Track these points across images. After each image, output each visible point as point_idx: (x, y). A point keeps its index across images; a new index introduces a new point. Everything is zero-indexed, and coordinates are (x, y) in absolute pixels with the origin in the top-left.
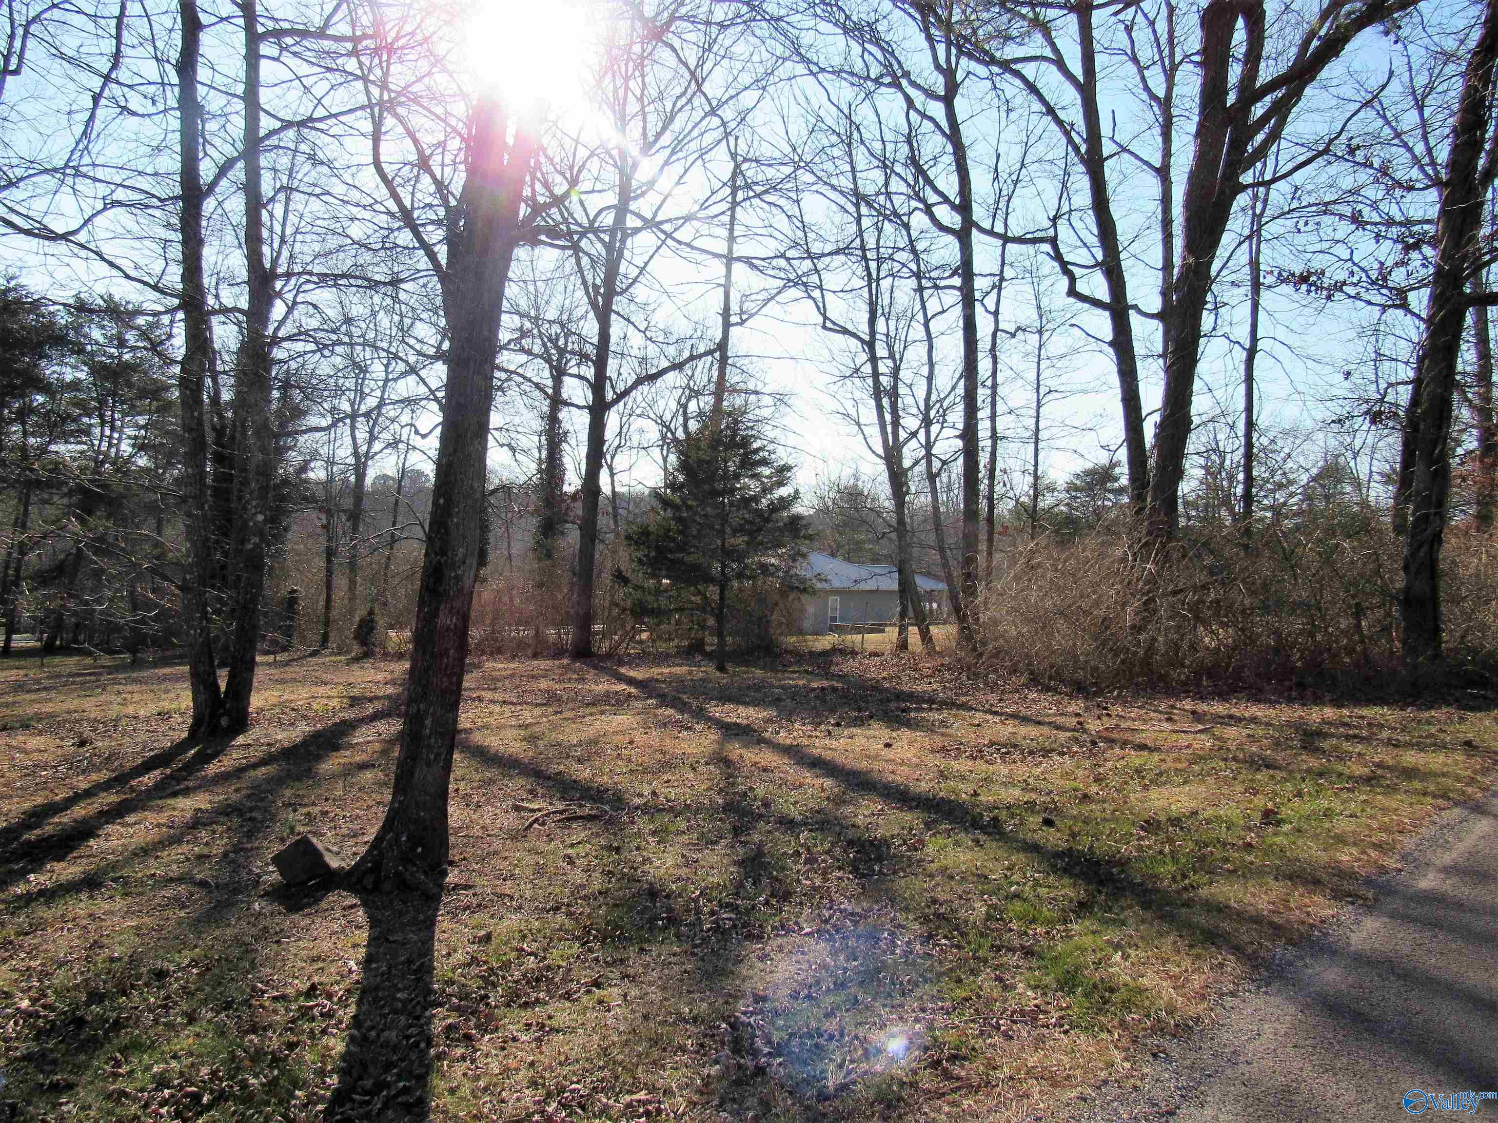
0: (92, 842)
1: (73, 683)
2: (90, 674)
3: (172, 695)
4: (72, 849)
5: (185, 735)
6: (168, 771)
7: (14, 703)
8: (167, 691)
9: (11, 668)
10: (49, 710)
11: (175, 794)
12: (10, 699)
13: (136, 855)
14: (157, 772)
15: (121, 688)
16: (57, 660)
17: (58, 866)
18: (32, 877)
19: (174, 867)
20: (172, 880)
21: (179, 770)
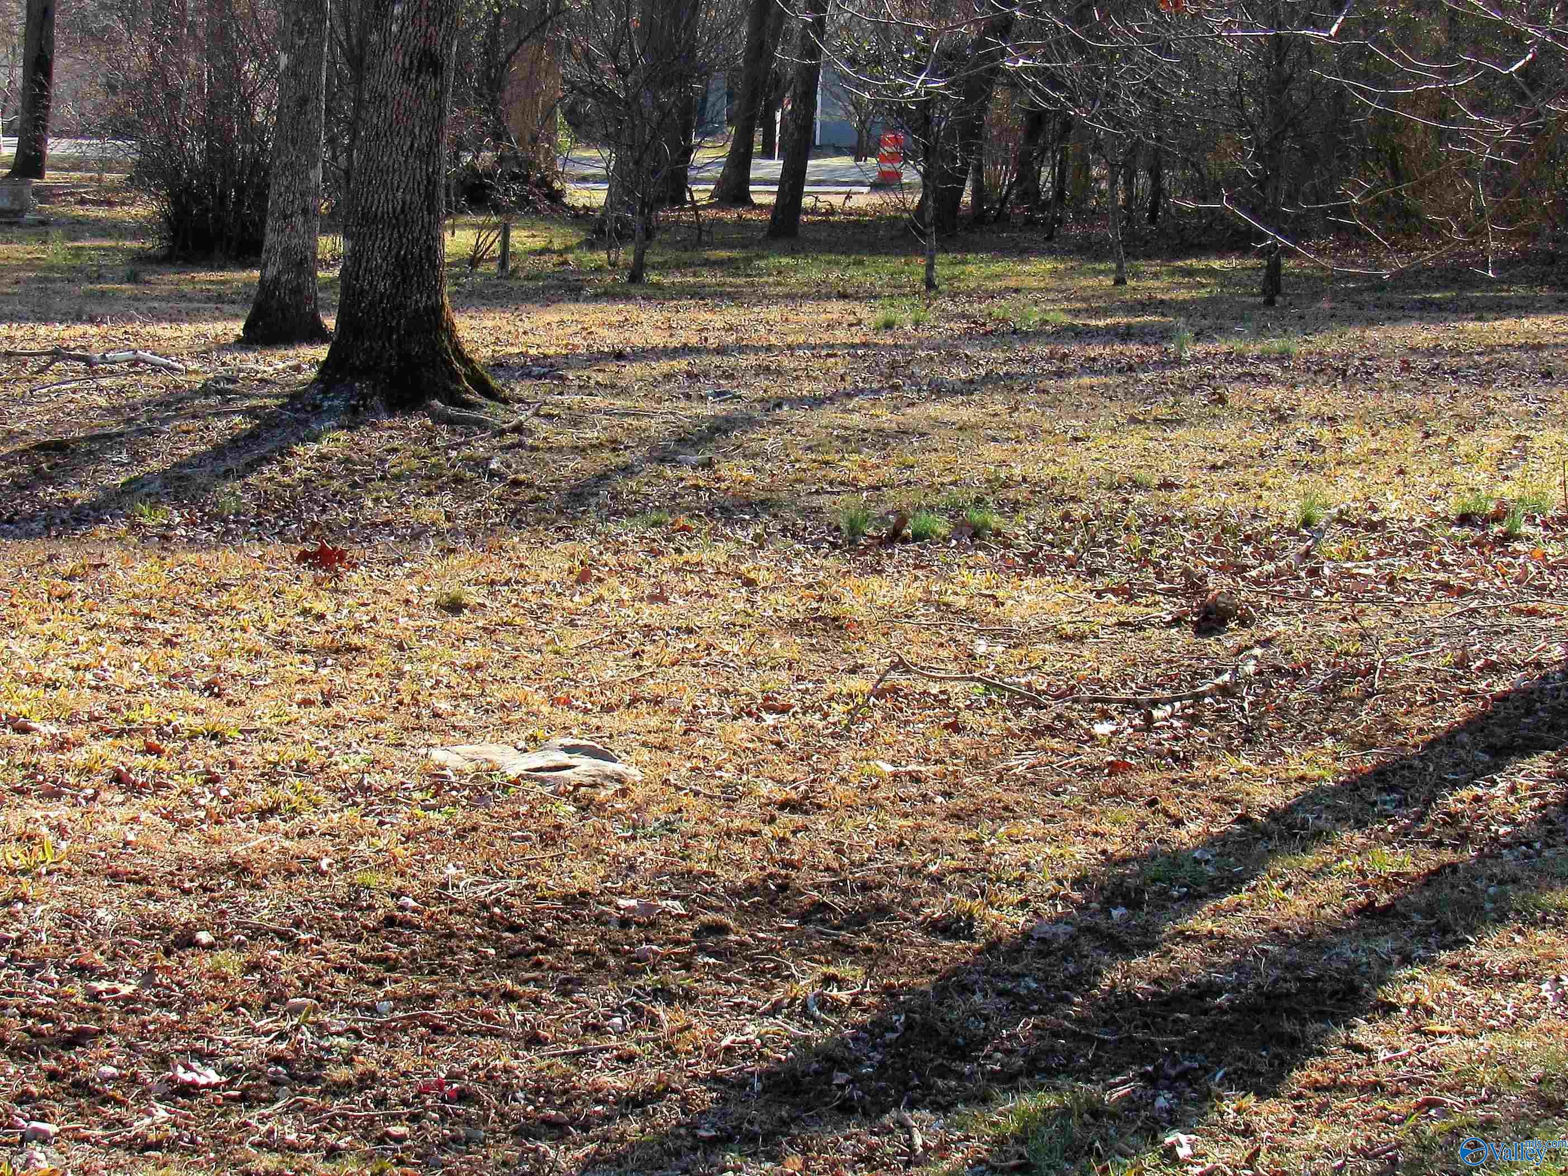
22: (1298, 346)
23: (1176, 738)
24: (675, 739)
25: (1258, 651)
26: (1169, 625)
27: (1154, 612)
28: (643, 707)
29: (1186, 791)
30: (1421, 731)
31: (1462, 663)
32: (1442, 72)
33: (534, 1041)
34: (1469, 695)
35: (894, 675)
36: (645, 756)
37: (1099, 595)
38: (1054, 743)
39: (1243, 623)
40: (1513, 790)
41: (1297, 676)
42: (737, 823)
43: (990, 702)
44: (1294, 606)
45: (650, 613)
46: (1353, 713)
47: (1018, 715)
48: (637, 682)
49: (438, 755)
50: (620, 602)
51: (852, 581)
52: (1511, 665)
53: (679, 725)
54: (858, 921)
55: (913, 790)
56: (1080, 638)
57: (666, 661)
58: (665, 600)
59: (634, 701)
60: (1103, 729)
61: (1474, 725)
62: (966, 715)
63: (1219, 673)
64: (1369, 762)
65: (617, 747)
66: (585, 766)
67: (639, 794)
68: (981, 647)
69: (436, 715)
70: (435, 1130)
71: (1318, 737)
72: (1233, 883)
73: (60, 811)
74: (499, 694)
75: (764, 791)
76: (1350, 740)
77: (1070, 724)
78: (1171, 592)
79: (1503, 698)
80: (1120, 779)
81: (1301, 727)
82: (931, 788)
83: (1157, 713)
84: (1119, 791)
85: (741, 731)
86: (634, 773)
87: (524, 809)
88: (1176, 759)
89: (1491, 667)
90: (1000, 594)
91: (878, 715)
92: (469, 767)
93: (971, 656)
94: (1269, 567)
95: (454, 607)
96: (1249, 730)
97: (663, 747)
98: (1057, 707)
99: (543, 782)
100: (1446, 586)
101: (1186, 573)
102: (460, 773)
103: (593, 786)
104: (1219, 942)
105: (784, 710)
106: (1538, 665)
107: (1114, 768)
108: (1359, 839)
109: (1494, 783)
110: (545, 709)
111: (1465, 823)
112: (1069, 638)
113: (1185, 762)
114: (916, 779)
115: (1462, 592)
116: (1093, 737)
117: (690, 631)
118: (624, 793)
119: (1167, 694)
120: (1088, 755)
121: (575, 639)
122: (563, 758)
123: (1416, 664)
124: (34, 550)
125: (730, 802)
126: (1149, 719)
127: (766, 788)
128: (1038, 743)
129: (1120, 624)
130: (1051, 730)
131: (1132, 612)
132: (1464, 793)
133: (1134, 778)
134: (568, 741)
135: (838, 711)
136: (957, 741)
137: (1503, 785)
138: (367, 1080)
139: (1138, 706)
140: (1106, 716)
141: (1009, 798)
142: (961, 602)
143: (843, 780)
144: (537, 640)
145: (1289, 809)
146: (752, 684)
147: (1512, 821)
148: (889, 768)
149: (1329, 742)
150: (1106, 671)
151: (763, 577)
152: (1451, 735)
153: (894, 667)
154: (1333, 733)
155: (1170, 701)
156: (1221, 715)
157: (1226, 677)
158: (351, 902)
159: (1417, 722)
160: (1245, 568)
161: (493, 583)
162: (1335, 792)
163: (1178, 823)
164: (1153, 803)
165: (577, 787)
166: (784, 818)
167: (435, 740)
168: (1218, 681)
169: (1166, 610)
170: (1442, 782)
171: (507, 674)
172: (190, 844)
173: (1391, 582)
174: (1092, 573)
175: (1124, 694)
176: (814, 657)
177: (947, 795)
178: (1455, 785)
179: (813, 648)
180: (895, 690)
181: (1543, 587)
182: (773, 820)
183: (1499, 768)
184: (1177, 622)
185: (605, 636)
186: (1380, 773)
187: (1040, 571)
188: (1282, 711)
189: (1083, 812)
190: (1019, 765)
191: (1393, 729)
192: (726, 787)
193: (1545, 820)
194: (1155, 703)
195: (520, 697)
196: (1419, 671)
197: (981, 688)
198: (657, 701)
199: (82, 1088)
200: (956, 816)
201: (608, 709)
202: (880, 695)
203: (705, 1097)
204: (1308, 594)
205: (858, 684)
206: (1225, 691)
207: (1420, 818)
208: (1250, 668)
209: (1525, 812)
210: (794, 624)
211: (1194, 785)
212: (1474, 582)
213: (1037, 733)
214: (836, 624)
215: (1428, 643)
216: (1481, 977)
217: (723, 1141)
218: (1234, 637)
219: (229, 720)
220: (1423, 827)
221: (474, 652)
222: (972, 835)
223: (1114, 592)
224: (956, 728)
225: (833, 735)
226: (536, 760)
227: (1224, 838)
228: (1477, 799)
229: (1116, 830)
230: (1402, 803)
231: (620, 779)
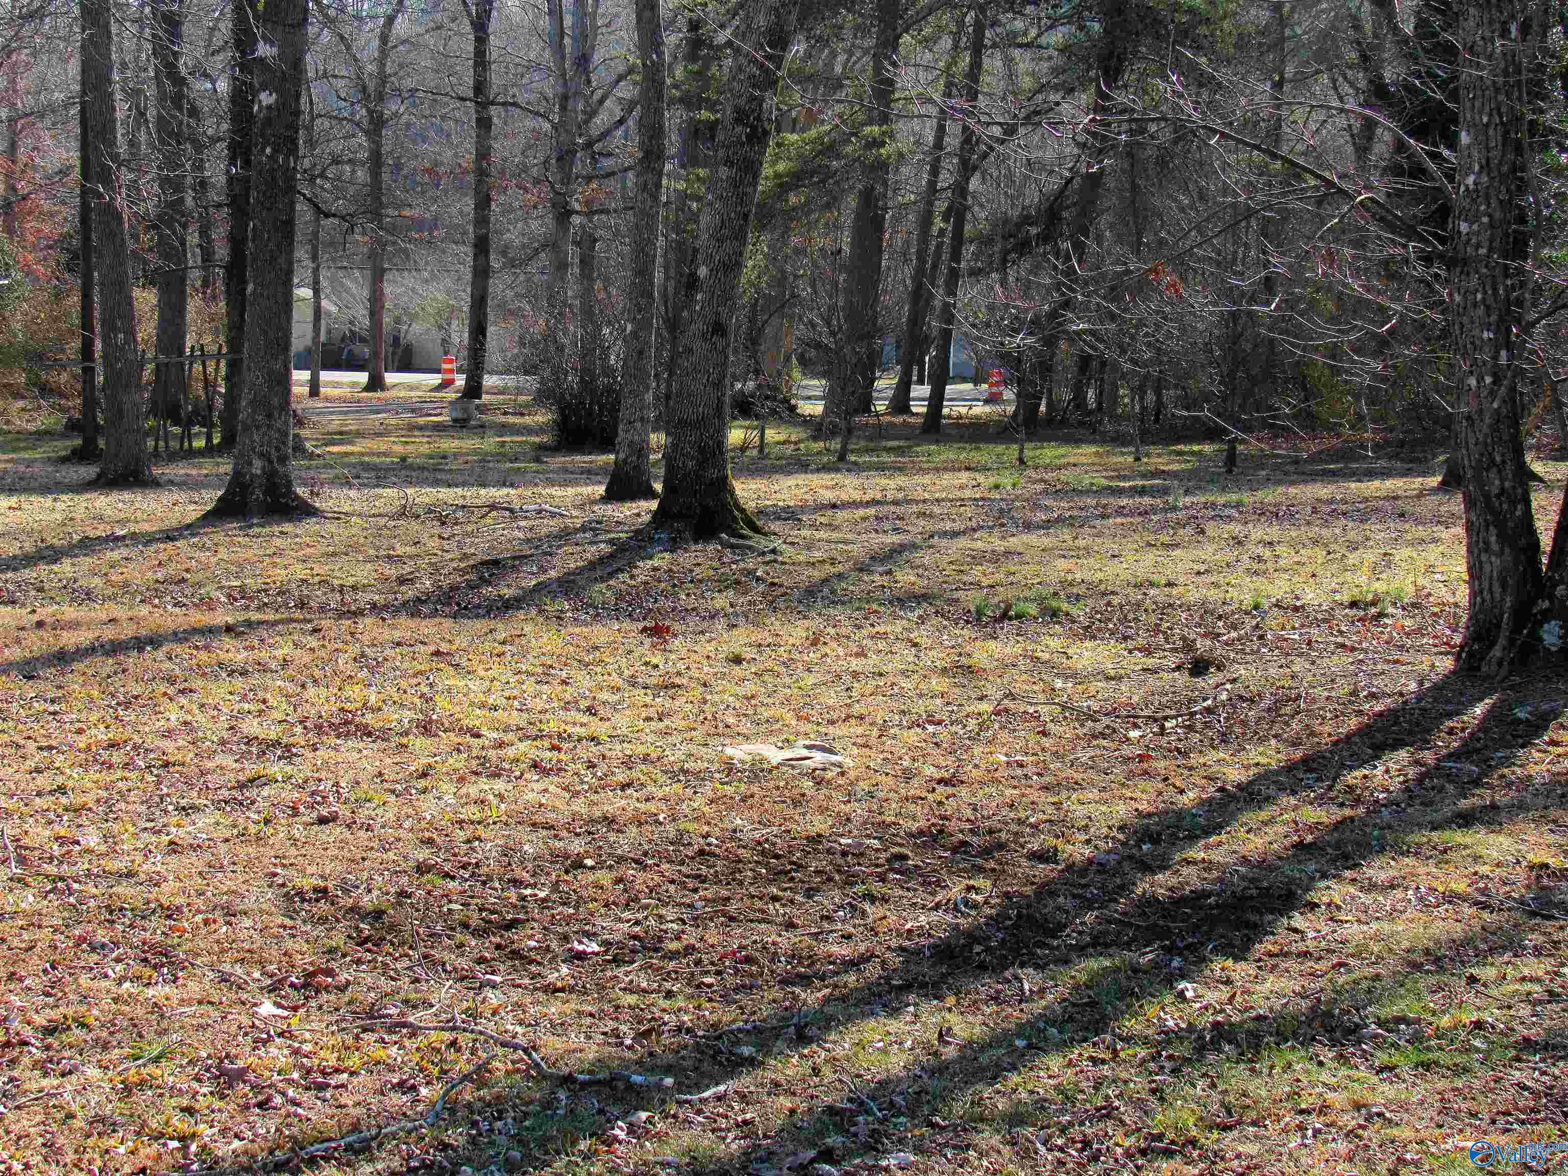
0: (1298, 921)
1: (1120, 511)
2: (1142, 492)
3: (1371, 556)
4: (1256, 932)
5: (1446, 664)
6: (1428, 756)
7: (1008, 553)
8: (1353, 547)
9: (954, 468)
10: (1088, 576)
11: (1466, 820)
12: (999, 545)
13: (1417, 967)
14: (1403, 754)
15: (1236, 528)
16: (1050, 453)
17: (1241, 970)
18: (1189, 988)
19: (1525, 1011)
20: (1528, 1044)
21: (1454, 756)
22: (1247, 498)
23: (1180, 740)
24: (873, 741)
25: (1228, 686)
26: (1174, 670)
27: (1165, 662)
28: (853, 721)
29: (1186, 772)
30: (1330, 735)
31: (1355, 693)
32: (1339, 331)
33: (790, 925)
34: (1360, 713)
35: (1006, 701)
36: (855, 751)
37: (1130, 652)
38: (1104, 743)
39: (1219, 669)
40: (1387, 771)
41: (1252, 701)
42: (912, 792)
43: (1065, 718)
44: (1249, 658)
45: (856, 664)
46: (1287, 724)
47: (1082, 725)
48: (849, 706)
49: (729, 751)
50: (838, 656)
51: (978, 644)
52: (1385, 695)
53: (875, 732)
54: (986, 852)
55: (1019, 772)
56: (1118, 678)
57: (867, 693)
58: (866, 656)
59: (848, 717)
60: (1134, 734)
61: (1364, 731)
62: (1050, 726)
63: (1205, 700)
64: (1299, 754)
65: (837, 746)
66: (819, 758)
67: (852, 774)
68: (1059, 684)
69: (728, 726)
70: (731, 981)
71: (1265, 739)
72: (1217, 828)
73: (500, 785)
74: (766, 714)
75: (928, 773)
76: (1286, 741)
77: (1114, 731)
78: (1175, 650)
79: (1380, 714)
80: (1145, 765)
81: (1256, 733)
82: (1030, 770)
83: (1167, 725)
84: (1146, 773)
85: (913, 736)
86: (848, 762)
87: (782, 784)
88: (1180, 753)
89: (1373, 696)
90: (1070, 652)
91: (997, 726)
92: (748, 758)
93: (1053, 690)
94: (1234, 634)
95: (737, 660)
96: (1224, 734)
97: (866, 746)
98: (1106, 721)
99: (793, 767)
100: (1343, 646)
101: (1183, 638)
102: (742, 762)
103: (824, 769)
104: (1208, 865)
105: (939, 723)
106: (1401, 694)
107: (1142, 758)
108: (1293, 801)
109: (1375, 767)
110: (794, 723)
111: (1358, 792)
112: (1112, 679)
113: (1185, 754)
114: (1021, 765)
115: (1353, 649)
116: (1128, 739)
117: (881, 675)
118: (843, 774)
119: (1173, 713)
120: (1126, 750)
121: (810, 680)
122: (805, 753)
123: (1326, 694)
124: (481, 625)
125: (908, 779)
126: (1162, 728)
127: (929, 771)
128: (1095, 743)
129: (1144, 670)
130: (1103, 736)
131: (1150, 662)
132: (1356, 773)
133: (1154, 764)
134: (807, 742)
135: (972, 723)
136: (1046, 742)
137: (1381, 768)
138: (689, 950)
139: (1156, 720)
140: (1136, 726)
141: (1078, 777)
142: (1046, 656)
143: (976, 766)
144: (787, 680)
145: (1250, 783)
146: (920, 707)
147: (1387, 791)
148: (1004, 759)
149: (1273, 742)
150: (1135, 699)
151: (924, 642)
152: (1348, 737)
153: (1006, 696)
154: (1275, 736)
155: (1175, 717)
156: (1207, 725)
157: (1209, 702)
158: (677, 841)
159: (1327, 729)
160: (1219, 635)
161: (760, 645)
162: (1277, 773)
163: (1182, 792)
164: (1166, 779)
165: (814, 770)
166: (940, 789)
167: (727, 741)
168: (1205, 704)
169: (1172, 661)
170: (1343, 766)
171: (770, 701)
172: (580, 806)
173: (1309, 643)
174: (1125, 638)
175: (1146, 713)
176: (957, 690)
177: (1039, 774)
178: (1351, 768)
179: (956, 685)
180: (1007, 710)
181: (1403, 646)
182: (934, 790)
183: (1378, 758)
184: (1178, 668)
185: (828, 677)
186: (1305, 760)
187: (1094, 638)
188: (1244, 723)
189: (1123, 785)
190: (1084, 756)
191: (1312, 734)
192: (904, 771)
193: (1408, 789)
194: (1166, 718)
195: (778, 715)
196: (1328, 698)
197: (1059, 709)
198: (861, 718)
199: (516, 954)
200: (1046, 788)
201: (832, 722)
202: (997, 714)
203: (896, 960)
204: (1258, 651)
205: (985, 707)
206: (1209, 711)
207: (1330, 788)
208: (1224, 696)
209: (1395, 784)
210: (944, 670)
211: (1191, 769)
212: (1360, 643)
213: (1095, 737)
214: (970, 670)
215: (1333, 681)
216: (1372, 887)
217: (907, 987)
218: (1213, 678)
219: (601, 729)
220: (1332, 794)
221: (750, 688)
222: (1055, 799)
223: (1140, 650)
224: (1044, 733)
225: (969, 738)
226: (788, 754)
227: (1210, 801)
228: (1365, 777)
229: (1144, 796)
230: (1319, 779)
231: (840, 766)
